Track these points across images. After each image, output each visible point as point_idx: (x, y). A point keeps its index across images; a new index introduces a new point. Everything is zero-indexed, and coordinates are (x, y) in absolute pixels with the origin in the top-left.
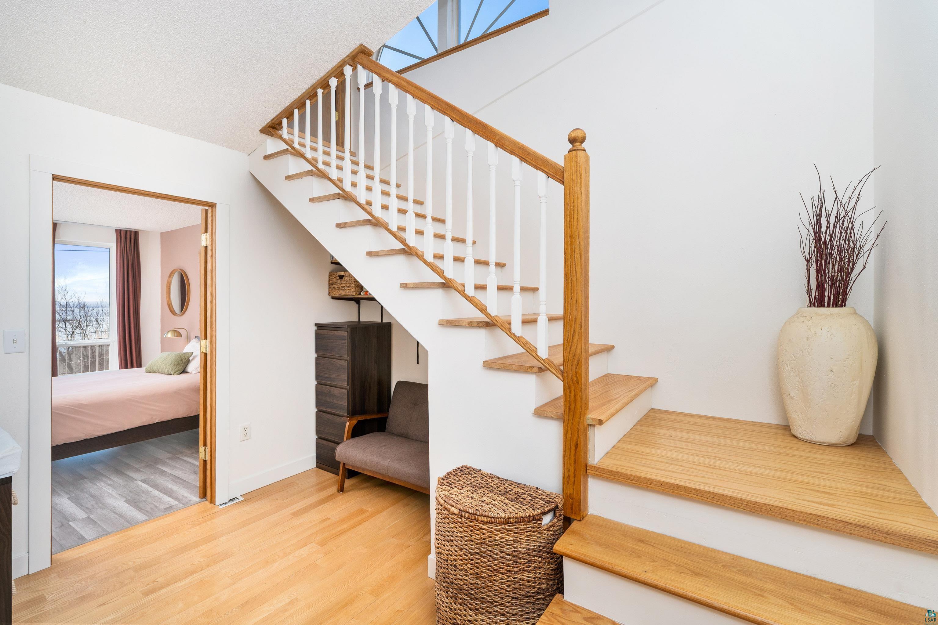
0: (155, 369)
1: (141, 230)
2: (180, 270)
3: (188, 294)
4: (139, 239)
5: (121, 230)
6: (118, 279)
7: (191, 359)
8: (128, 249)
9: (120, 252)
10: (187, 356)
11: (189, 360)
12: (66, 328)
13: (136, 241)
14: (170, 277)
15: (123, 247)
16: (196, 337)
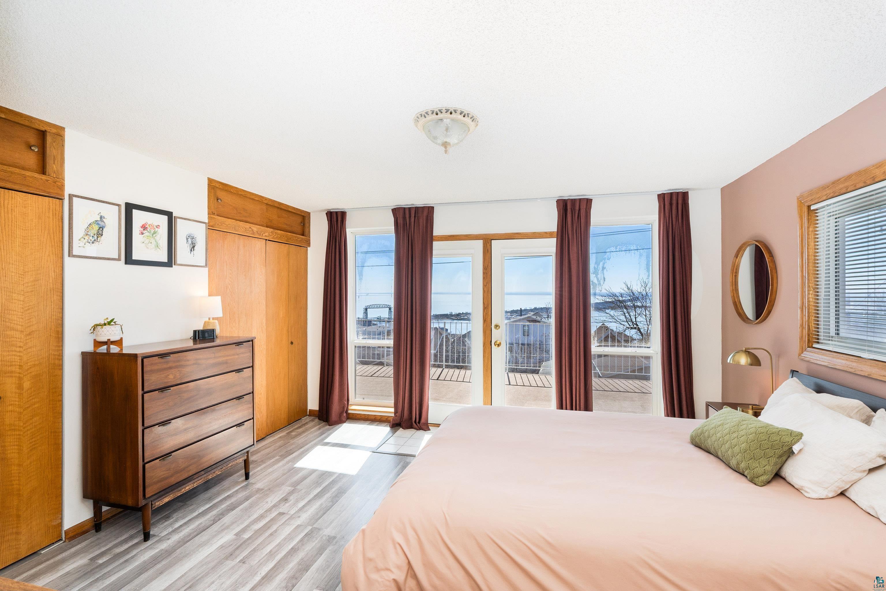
0: (709, 443)
1: (693, 189)
2: (756, 241)
3: (772, 285)
4: (688, 204)
5: (664, 194)
6: (661, 265)
7: (796, 448)
8: (674, 219)
9: (664, 226)
10: (787, 439)
11: (793, 453)
12: (646, 314)
13: (685, 207)
14: (737, 256)
15: (667, 218)
16: (794, 373)
